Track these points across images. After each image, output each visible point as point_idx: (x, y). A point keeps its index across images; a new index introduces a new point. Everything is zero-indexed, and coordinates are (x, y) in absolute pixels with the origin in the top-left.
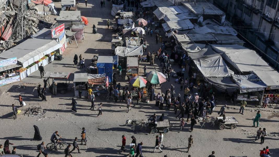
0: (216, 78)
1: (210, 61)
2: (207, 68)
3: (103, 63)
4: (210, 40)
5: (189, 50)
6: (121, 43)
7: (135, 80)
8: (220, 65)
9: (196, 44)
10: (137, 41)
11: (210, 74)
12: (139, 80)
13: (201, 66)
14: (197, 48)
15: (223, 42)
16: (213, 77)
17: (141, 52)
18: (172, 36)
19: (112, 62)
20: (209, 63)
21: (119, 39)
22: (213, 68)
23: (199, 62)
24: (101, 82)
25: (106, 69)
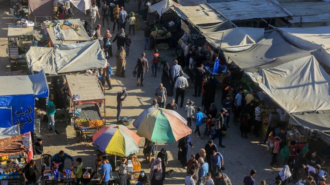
0: (318, 114)
1: (288, 72)
2: (284, 90)
3: (7, 97)
4: (271, 16)
5: (225, 46)
6: (35, 38)
7: (110, 136)
8: (316, 80)
9: (241, 30)
10: (79, 28)
11: (298, 107)
12: (121, 134)
13: (268, 87)
14: (245, 39)
15: (305, 20)
16: (309, 112)
17: (100, 57)
18: (171, 10)
19: (31, 92)
20: (285, 76)
21: (26, 27)
22: (301, 88)
23: (261, 75)
24: (14, 151)
25: (16, 113)
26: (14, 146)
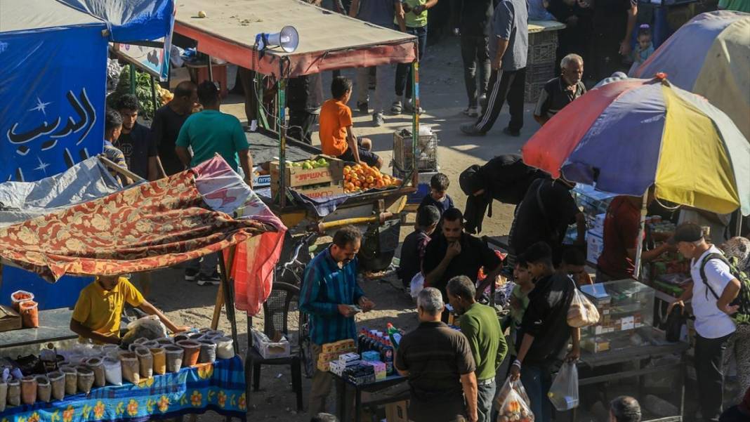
24: (194, 240)
25: (13, 138)
26: (171, 227)
